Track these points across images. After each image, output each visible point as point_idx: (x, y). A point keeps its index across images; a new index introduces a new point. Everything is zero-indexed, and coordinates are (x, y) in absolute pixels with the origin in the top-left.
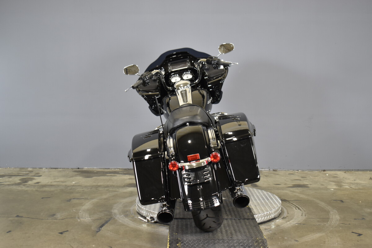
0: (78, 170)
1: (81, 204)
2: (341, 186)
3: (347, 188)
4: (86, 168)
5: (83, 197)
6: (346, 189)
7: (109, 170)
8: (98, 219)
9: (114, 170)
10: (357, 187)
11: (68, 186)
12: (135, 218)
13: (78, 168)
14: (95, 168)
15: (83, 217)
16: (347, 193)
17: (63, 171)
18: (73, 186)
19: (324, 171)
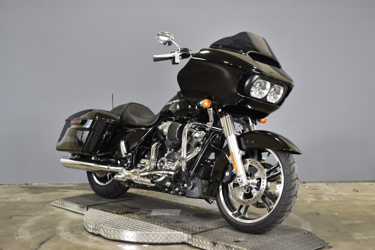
0: (26, 186)
1: (23, 222)
2: (319, 198)
3: (326, 200)
4: (35, 184)
5: (27, 214)
6: (325, 202)
7: (61, 185)
8: (39, 236)
9: (68, 185)
10: (338, 199)
11: (12, 203)
12: (82, 235)
13: (27, 184)
14: (46, 184)
15: (23, 234)
16: (325, 205)
17: (9, 187)
18: (17, 202)
19: (304, 183)
